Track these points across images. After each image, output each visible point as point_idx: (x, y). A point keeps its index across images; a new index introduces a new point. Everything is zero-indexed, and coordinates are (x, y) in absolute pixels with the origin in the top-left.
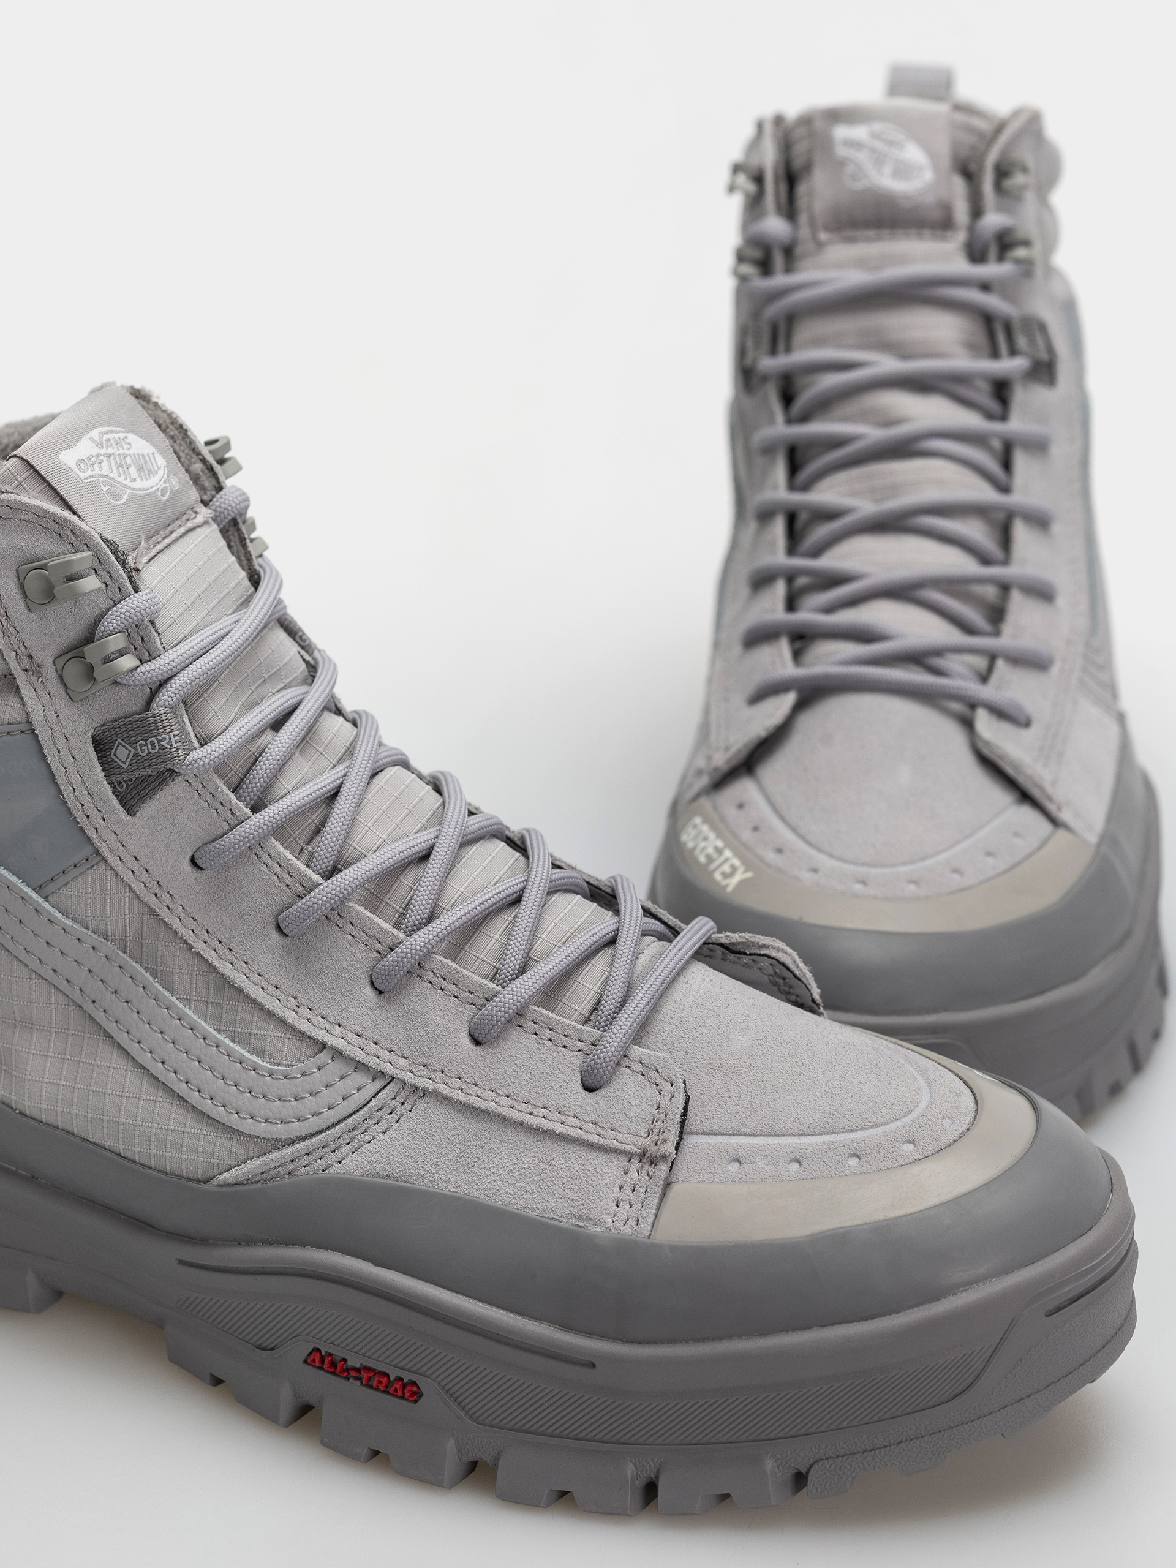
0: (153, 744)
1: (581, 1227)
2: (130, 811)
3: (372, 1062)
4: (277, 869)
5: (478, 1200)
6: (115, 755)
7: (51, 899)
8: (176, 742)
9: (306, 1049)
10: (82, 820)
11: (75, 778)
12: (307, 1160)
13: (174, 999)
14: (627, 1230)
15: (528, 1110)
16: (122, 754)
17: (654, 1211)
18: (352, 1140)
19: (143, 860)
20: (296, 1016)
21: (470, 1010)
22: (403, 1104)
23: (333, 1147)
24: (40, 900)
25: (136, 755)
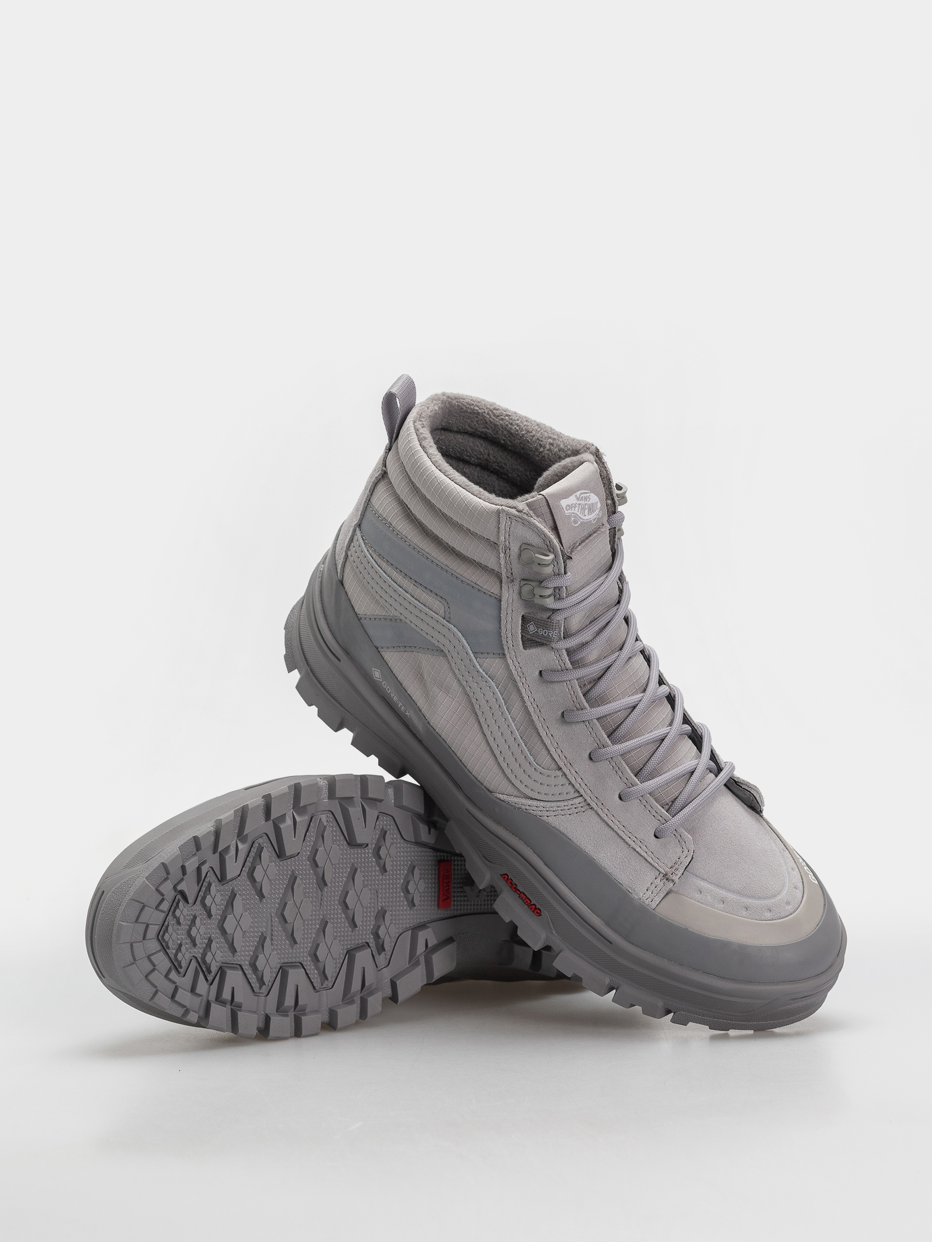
0: (545, 632)
1: (630, 892)
2: (525, 648)
3: (577, 786)
4: (572, 693)
5: (595, 861)
6: (529, 626)
7: (478, 659)
8: (555, 635)
9: (553, 766)
10: (504, 642)
11: (509, 626)
12: (535, 808)
13: (509, 716)
14: (647, 902)
15: (629, 836)
16: (532, 628)
17: (660, 900)
18: (556, 811)
19: (521, 665)
20: (555, 752)
21: (623, 786)
22: (582, 807)
23: (547, 809)
24: (474, 658)
25: (537, 632)
